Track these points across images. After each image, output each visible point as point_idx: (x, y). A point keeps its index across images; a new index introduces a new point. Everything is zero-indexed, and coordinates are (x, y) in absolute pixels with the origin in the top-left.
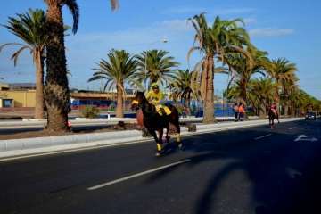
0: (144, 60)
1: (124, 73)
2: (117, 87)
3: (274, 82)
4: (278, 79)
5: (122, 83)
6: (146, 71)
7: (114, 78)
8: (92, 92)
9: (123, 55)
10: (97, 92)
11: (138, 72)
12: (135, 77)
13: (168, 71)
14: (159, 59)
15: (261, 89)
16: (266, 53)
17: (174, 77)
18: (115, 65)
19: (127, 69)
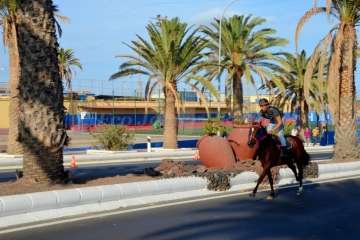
0: (216, 37)
1: (178, 62)
2: (165, 90)
5: (174, 82)
6: (221, 58)
7: (159, 72)
8: (120, 98)
9: (176, 28)
10: (129, 99)
11: (205, 59)
12: (199, 68)
13: (262, 56)
14: (245, 34)
17: (276, 68)
18: (160, 47)
19: (183, 55)
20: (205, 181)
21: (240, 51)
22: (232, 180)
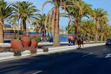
0: (17, 7)
1: (4, 15)
3: (94, 22)
4: (97, 20)
5: (3, 21)
6: (19, 14)
9: (3, 3)
11: (13, 14)
12: (12, 17)
13: (32, 15)
14: (27, 7)
15: (87, 26)
16: (91, 5)
17: (36, 19)
19: (6, 12)
20: (13, 53)
21: (25, 12)
22: (22, 53)
